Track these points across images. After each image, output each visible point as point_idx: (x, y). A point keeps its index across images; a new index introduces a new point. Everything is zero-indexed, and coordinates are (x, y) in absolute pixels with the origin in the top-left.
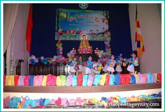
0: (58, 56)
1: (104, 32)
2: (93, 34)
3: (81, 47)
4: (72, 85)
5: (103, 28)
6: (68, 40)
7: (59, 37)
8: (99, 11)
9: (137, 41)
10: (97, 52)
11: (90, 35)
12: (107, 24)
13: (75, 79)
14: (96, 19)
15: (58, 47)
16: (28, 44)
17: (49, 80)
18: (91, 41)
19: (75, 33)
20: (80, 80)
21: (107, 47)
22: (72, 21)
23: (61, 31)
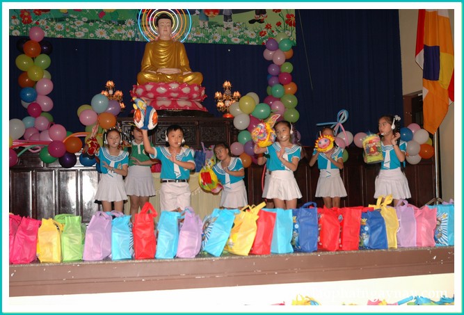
0: (29, 121)
3: (147, 76)
4: (107, 259)
6: (78, 36)
9: (427, 49)
10: (228, 103)
13: (122, 228)
15: (30, 74)
18: (195, 44)
20: (144, 232)
21: (279, 75)
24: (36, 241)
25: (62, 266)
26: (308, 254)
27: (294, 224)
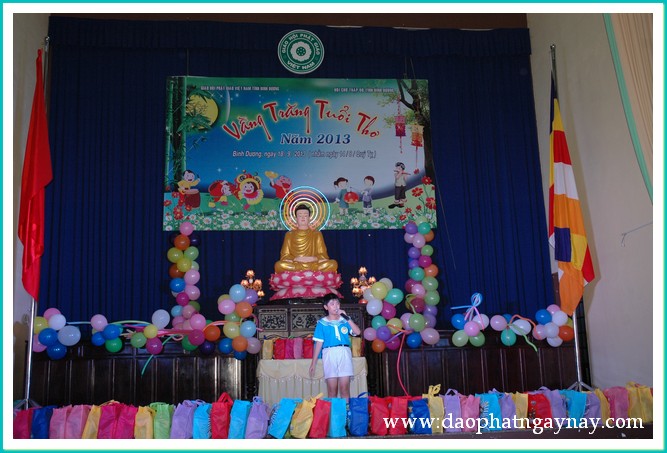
0: (175, 310)
1: (401, 183)
2: (349, 196)
3: (283, 265)
5: (398, 165)
6: (224, 229)
7: (181, 217)
8: (378, 82)
10: (363, 288)
11: (331, 201)
12: (417, 144)
14: (363, 120)
15: (179, 266)
16: (27, 261)
17: (109, 422)
18: (336, 232)
19: (260, 193)
20: (219, 417)
21: (419, 258)
22: (244, 137)
23: (192, 188)
24: (134, 425)
27: (348, 411)
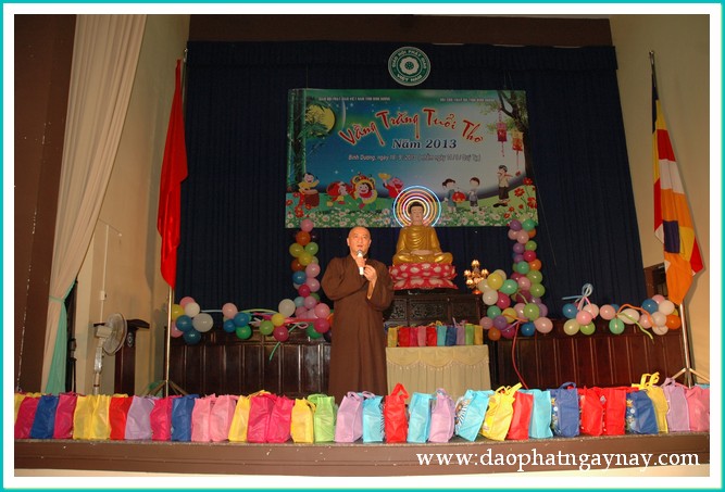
0: (299, 300)
1: (504, 184)
2: (456, 197)
3: (401, 258)
4: (360, 440)
5: (501, 167)
6: (342, 226)
7: (301, 215)
8: (481, 93)
9: (665, 223)
10: (476, 280)
11: (441, 200)
12: (518, 148)
13: (374, 411)
14: (468, 127)
15: (301, 261)
16: (165, 251)
17: (260, 417)
18: (446, 228)
19: (375, 193)
20: (394, 414)
21: (523, 253)
22: (359, 143)
23: (312, 188)
24: (290, 421)
25: (314, 448)
26: (569, 439)
27: (553, 406)
